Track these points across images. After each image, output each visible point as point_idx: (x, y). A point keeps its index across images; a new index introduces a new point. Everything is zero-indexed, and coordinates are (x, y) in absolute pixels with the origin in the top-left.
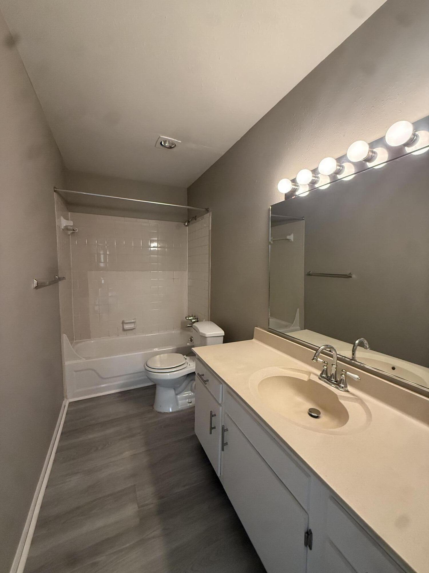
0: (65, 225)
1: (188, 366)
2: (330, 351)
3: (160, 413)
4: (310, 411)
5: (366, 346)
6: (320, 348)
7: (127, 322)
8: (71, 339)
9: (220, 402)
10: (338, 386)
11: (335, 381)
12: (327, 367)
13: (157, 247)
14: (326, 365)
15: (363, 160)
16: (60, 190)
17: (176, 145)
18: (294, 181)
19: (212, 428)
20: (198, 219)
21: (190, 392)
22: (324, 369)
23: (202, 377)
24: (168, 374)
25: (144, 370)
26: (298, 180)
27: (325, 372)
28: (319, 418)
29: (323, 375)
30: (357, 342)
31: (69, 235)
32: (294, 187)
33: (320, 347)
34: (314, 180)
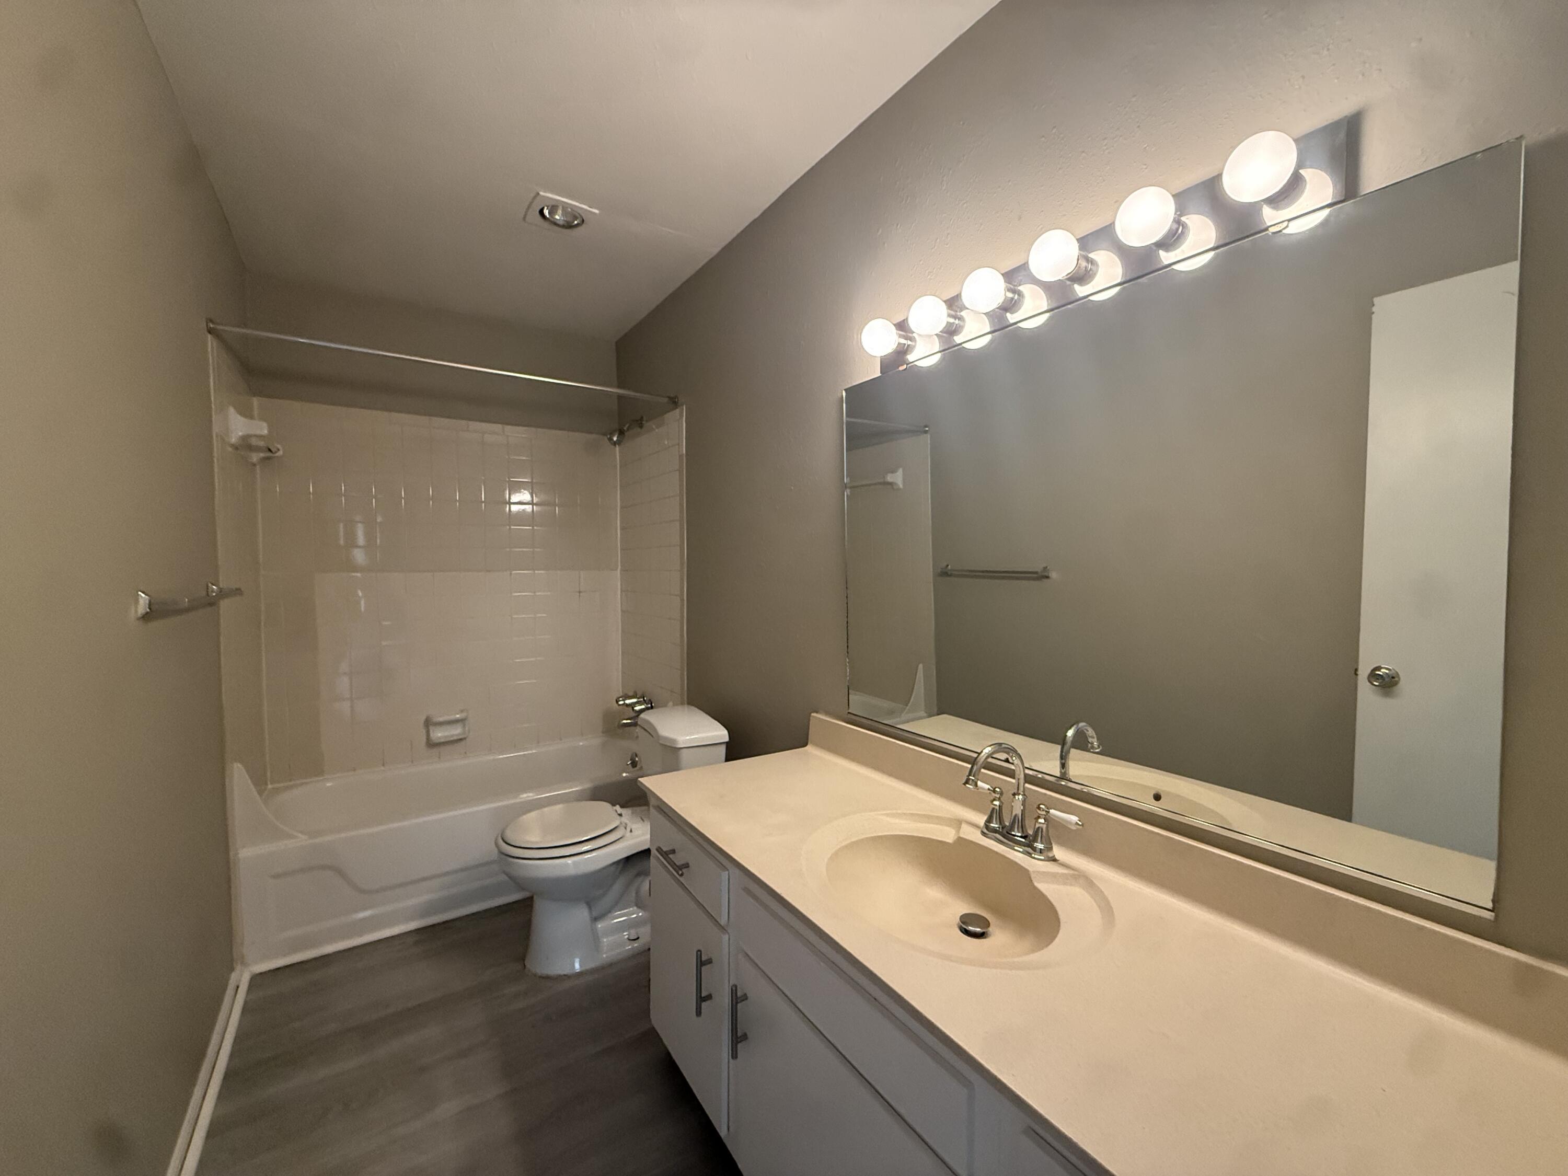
0: (240, 434)
1: (628, 834)
2: (1007, 761)
3: (548, 978)
4: (963, 920)
5: (1092, 743)
6: (979, 754)
7: (441, 719)
8: (259, 781)
9: (723, 921)
10: (1030, 850)
11: (1021, 837)
12: (1001, 802)
13: (531, 503)
14: (998, 796)
15: (1066, 279)
16: (226, 328)
17: (583, 221)
18: (902, 326)
19: (702, 999)
20: (646, 425)
21: (635, 908)
22: (993, 806)
23: (671, 856)
24: (569, 861)
25: (495, 854)
26: (912, 324)
27: (995, 814)
28: (985, 938)
29: (992, 825)
30: (1070, 733)
31: (254, 465)
32: (903, 341)
33: (979, 751)
34: (953, 324)
